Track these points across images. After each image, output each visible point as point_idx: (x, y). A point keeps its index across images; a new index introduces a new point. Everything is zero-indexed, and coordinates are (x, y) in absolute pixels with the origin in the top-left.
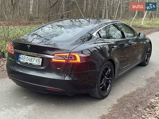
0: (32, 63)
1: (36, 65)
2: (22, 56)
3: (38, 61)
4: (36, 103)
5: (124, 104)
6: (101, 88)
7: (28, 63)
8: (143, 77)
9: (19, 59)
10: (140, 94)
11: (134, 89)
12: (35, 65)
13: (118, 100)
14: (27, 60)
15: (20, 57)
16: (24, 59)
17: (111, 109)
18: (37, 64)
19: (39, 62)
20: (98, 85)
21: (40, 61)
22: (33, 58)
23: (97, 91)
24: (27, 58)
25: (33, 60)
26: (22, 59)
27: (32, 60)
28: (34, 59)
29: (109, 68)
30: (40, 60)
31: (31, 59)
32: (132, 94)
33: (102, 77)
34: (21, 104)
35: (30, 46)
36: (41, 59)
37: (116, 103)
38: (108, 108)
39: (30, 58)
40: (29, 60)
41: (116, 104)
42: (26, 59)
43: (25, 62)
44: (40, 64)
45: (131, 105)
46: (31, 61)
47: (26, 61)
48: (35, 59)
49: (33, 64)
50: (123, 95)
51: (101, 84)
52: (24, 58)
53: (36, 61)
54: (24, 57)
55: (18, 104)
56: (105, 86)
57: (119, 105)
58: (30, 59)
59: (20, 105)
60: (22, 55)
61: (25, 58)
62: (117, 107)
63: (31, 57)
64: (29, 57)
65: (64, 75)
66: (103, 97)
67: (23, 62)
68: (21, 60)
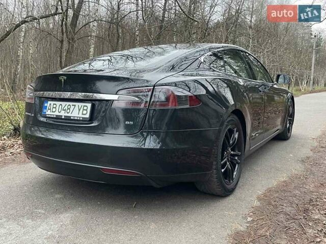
0: (69, 115)
1: (78, 118)
2: (50, 104)
3: (84, 110)
4: (81, 207)
5: (276, 207)
6: (223, 170)
7: (62, 116)
8: (291, 157)
9: (45, 111)
10: (301, 186)
11: (283, 177)
12: (76, 118)
13: (259, 199)
14: (60, 111)
15: (47, 106)
16: (54, 110)
17: (250, 217)
18: (80, 115)
19: (85, 112)
20: (217, 164)
21: (86, 110)
22: (71, 104)
23: (215, 177)
24: (61, 106)
25: (71, 110)
26: (50, 109)
27: (69, 109)
28: (75, 106)
29: (235, 129)
30: (87, 106)
31: (69, 107)
32: (283, 185)
33: (224, 149)
34: (45, 210)
35: (65, 78)
36: (89, 105)
37: (256, 203)
38: (243, 216)
39: (67, 106)
40: (64, 109)
41: (259, 207)
42: (57, 108)
43: (56, 116)
44: (88, 116)
45: (293, 209)
46: (68, 111)
47: (57, 113)
48: (77, 107)
49: (72, 118)
50: (265, 189)
51: (222, 163)
52: (53, 108)
53: (79, 110)
54: (54, 104)
55: (40, 211)
56: (230, 168)
57: (266, 209)
58: (66, 108)
59: (43, 212)
60: (49, 102)
61: (55, 108)
62: (263, 213)
63: (68, 103)
64: (64, 103)
65: (143, 135)
66: (226, 193)
67: (52, 116)
68: (48, 113)
